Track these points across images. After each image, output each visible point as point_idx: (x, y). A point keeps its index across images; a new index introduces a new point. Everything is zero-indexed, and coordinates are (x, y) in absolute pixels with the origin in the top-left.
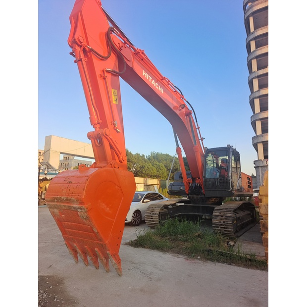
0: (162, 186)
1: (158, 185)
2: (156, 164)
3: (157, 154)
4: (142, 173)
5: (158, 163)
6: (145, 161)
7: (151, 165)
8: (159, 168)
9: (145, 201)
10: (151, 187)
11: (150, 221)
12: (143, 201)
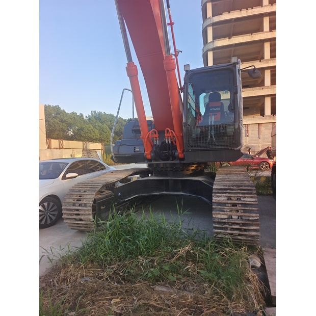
0: (106, 151)
1: (101, 150)
2: (99, 126)
3: (99, 114)
4: (81, 136)
5: (100, 125)
6: (84, 121)
7: (91, 126)
8: (102, 130)
9: (68, 176)
10: (93, 153)
11: (76, 219)
12: (64, 176)
